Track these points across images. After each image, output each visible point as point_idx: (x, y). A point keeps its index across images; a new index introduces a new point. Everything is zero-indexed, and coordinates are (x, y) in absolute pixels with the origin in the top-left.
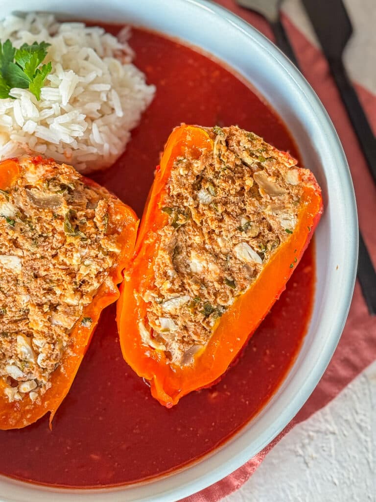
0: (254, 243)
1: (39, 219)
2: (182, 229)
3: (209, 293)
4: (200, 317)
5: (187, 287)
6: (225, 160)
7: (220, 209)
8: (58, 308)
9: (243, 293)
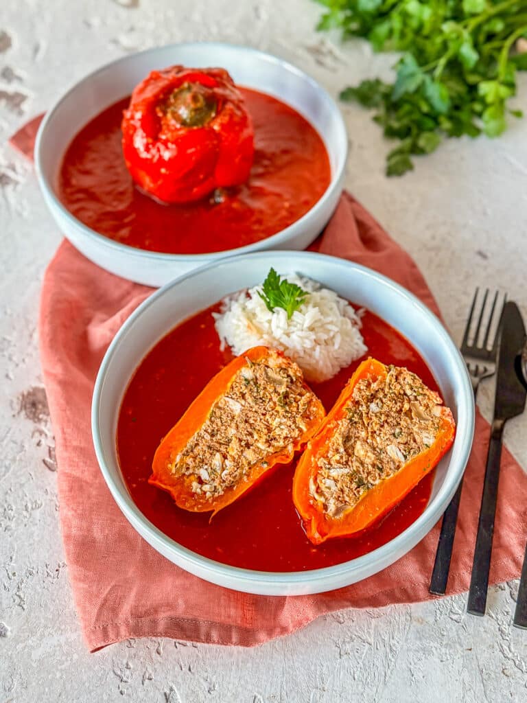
0: (402, 447)
1: (265, 388)
2: (354, 425)
3: (363, 471)
4: (354, 486)
5: (350, 463)
6: (393, 388)
7: (383, 418)
8: (251, 447)
9: (387, 478)
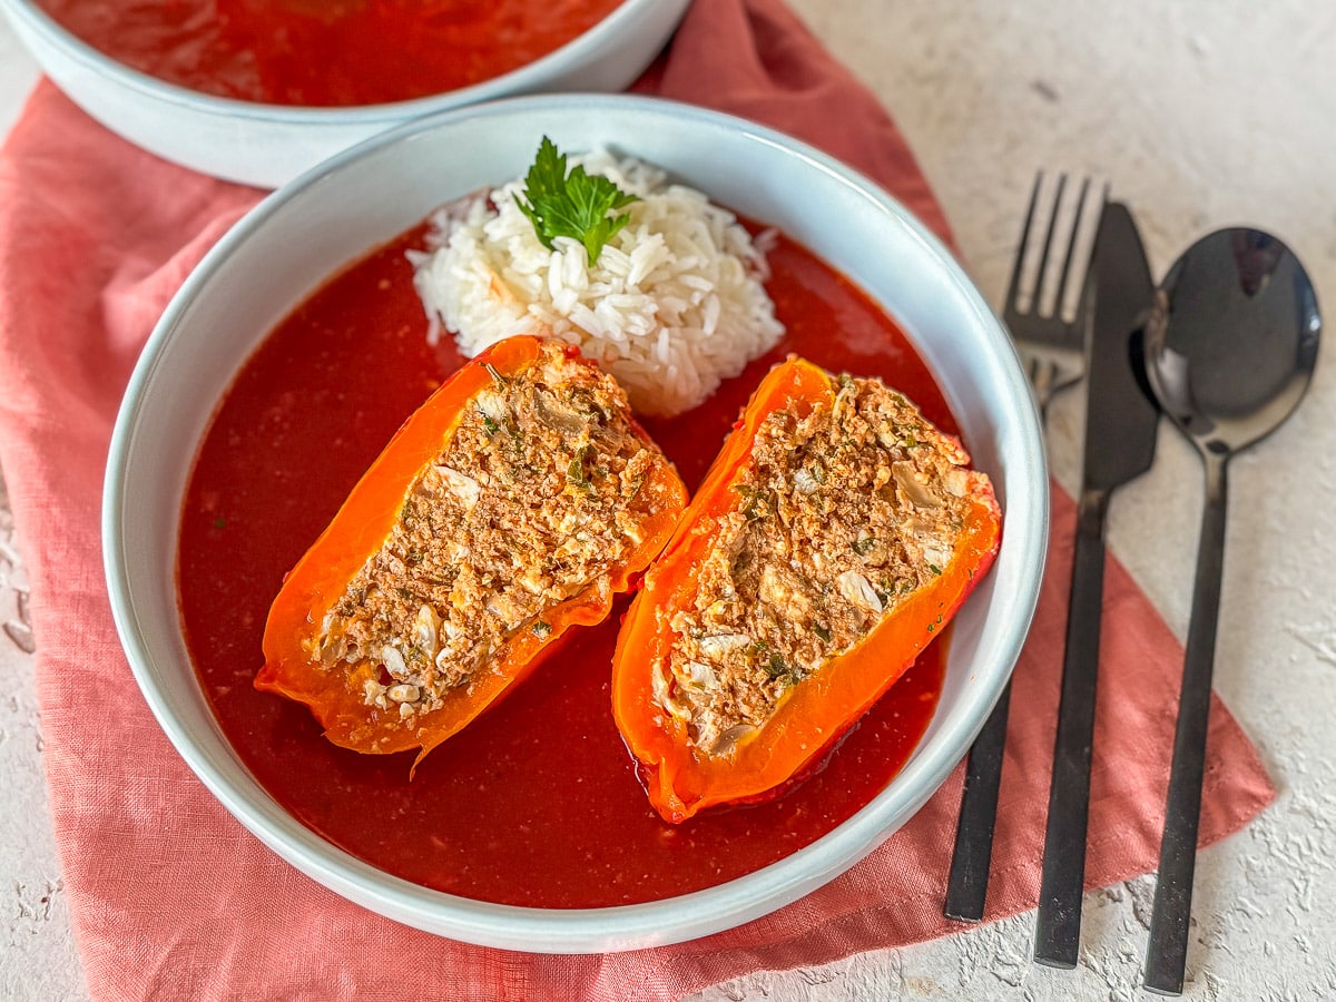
0: (874, 574)
1: (536, 441)
2: (758, 525)
3: (783, 640)
4: (761, 676)
5: (749, 621)
6: (849, 430)
7: (828, 506)
8: (507, 589)
9: (840, 654)
